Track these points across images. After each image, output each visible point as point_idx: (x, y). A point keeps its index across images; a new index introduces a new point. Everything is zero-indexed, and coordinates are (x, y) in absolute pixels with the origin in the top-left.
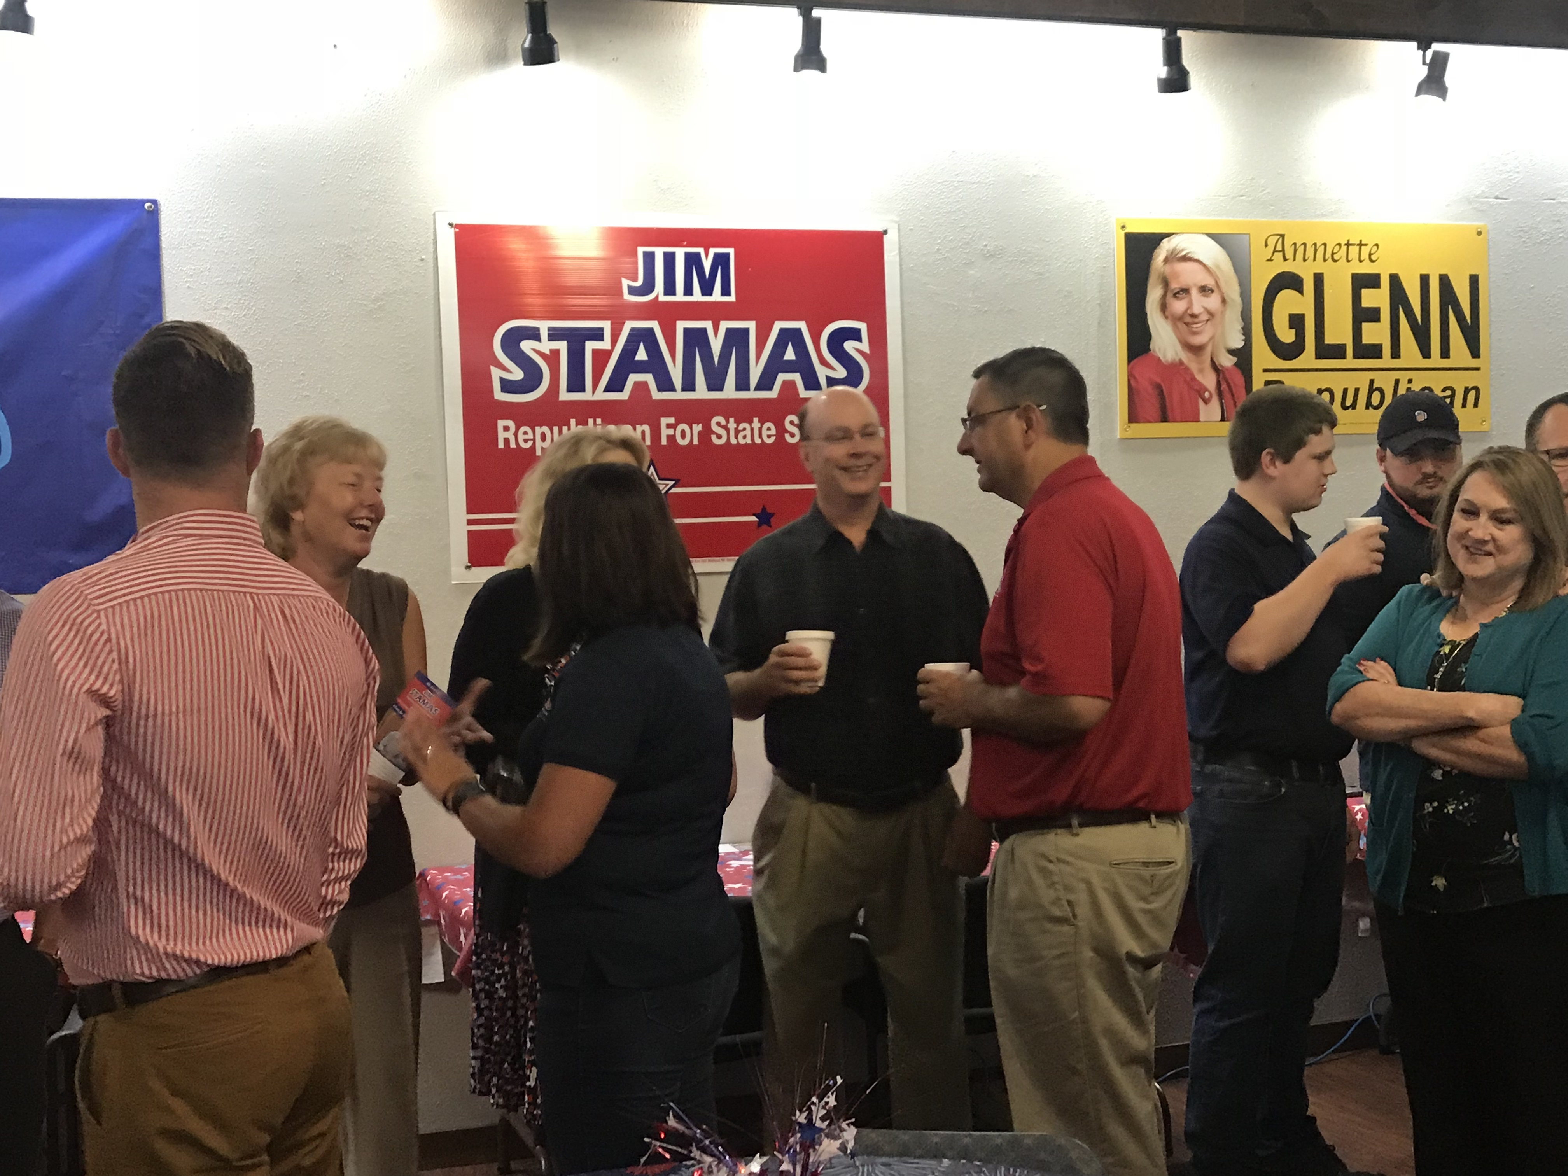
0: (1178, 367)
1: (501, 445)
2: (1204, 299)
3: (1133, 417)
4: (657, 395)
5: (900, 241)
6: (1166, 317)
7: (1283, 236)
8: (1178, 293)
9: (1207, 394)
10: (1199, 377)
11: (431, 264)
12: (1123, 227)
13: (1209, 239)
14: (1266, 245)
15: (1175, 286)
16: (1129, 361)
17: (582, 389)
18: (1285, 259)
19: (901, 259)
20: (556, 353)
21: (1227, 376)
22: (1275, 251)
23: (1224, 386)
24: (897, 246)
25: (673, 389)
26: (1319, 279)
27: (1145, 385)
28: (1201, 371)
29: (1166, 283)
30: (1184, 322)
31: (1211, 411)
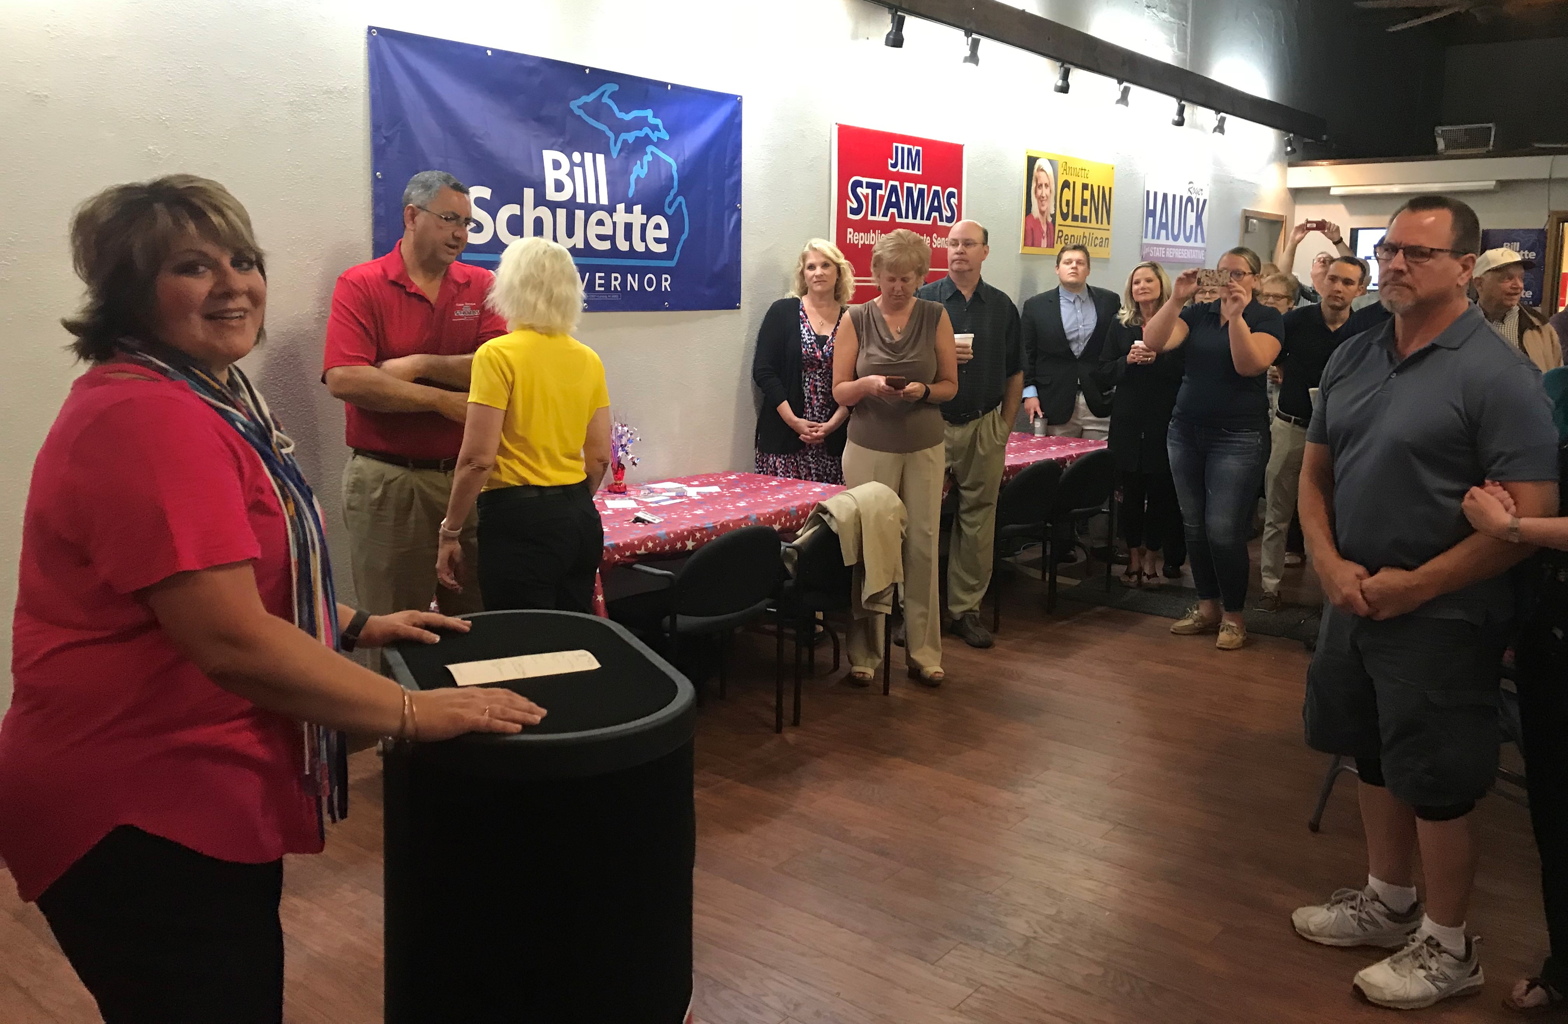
0: (1037, 221)
1: (848, 241)
2: (1046, 190)
3: (1025, 245)
4: (898, 220)
6: (1036, 197)
7: (1066, 163)
8: (1039, 185)
9: (1044, 235)
10: (1042, 226)
13: (1049, 162)
16: (1025, 219)
17: (875, 215)
18: (1067, 174)
19: (971, 161)
20: (868, 194)
21: (1050, 227)
23: (1048, 231)
25: (902, 217)
26: (1075, 184)
27: (1029, 228)
28: (1043, 223)
29: (1037, 181)
30: (1040, 199)
31: (1044, 242)
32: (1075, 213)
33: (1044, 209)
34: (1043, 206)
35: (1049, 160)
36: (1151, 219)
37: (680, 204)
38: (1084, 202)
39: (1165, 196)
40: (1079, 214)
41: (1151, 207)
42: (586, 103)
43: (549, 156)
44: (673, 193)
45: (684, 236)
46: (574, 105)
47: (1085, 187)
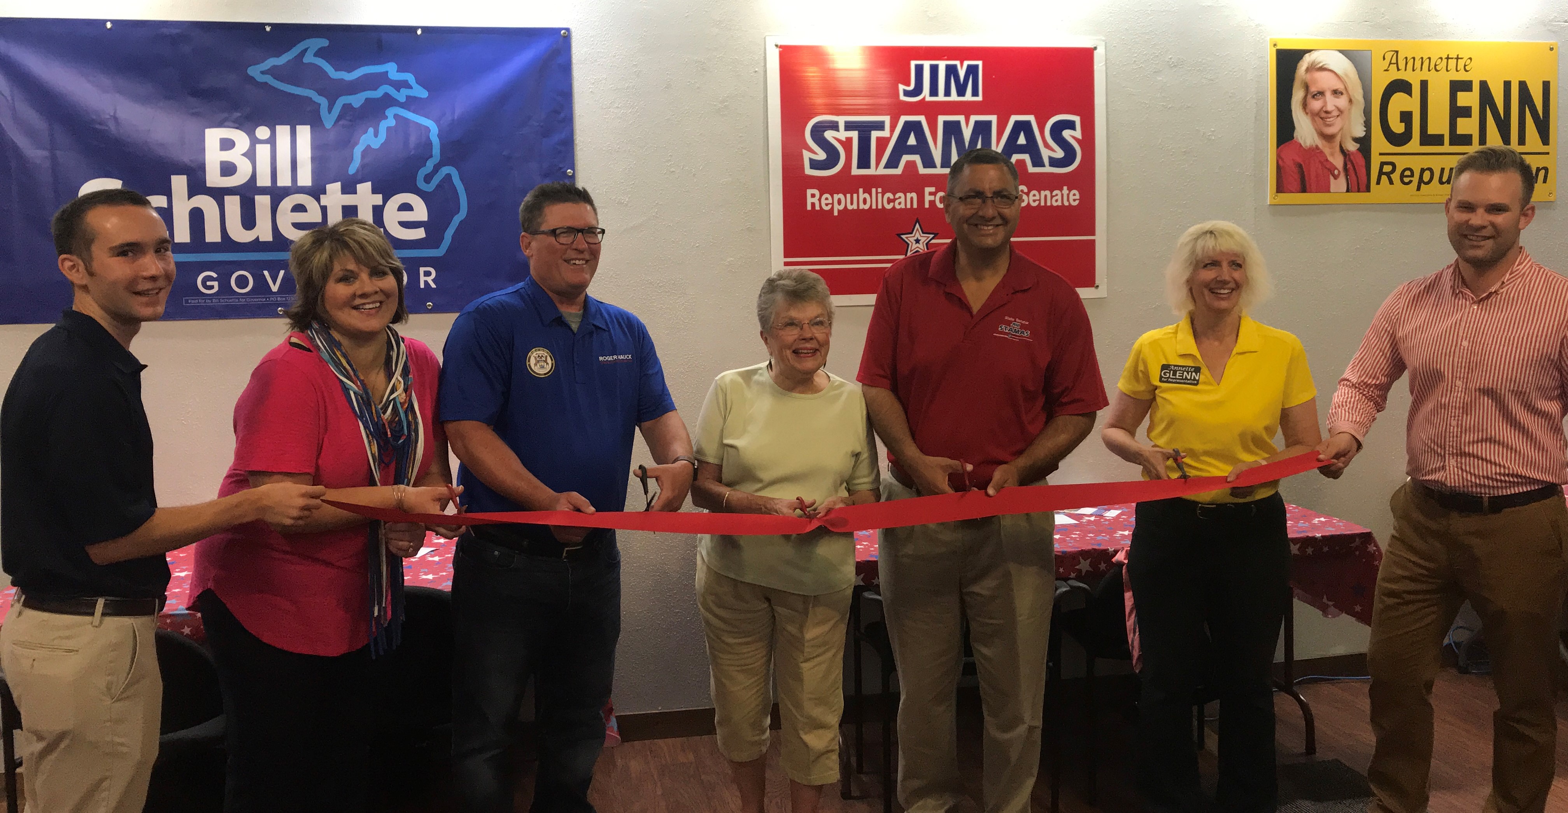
0: (1315, 151)
1: (809, 208)
2: (1337, 100)
3: (1280, 188)
4: (922, 171)
5: (1106, 55)
6: (1307, 114)
7: (1397, 52)
8: (1316, 95)
9: (1336, 172)
10: (1330, 159)
11: (762, 73)
12: (1275, 45)
13: (1341, 55)
14: (1384, 59)
15: (1313, 89)
16: (1278, 147)
17: (868, 167)
18: (1398, 70)
19: (1107, 69)
21: (1352, 157)
22: (1390, 63)
23: (1349, 166)
24: (1104, 59)
25: (935, 166)
26: (1424, 85)
27: (1289, 164)
28: (1332, 154)
29: (1307, 87)
30: (1320, 117)
31: (1339, 185)
32: (1430, 131)
33: (1330, 131)
34: (1329, 125)
35: (1341, 51)
37: (448, 176)
38: (1457, 112)
40: (1445, 131)
42: (275, 67)
43: (213, 136)
44: (431, 163)
45: (460, 217)
46: (254, 71)
47: (1458, 87)
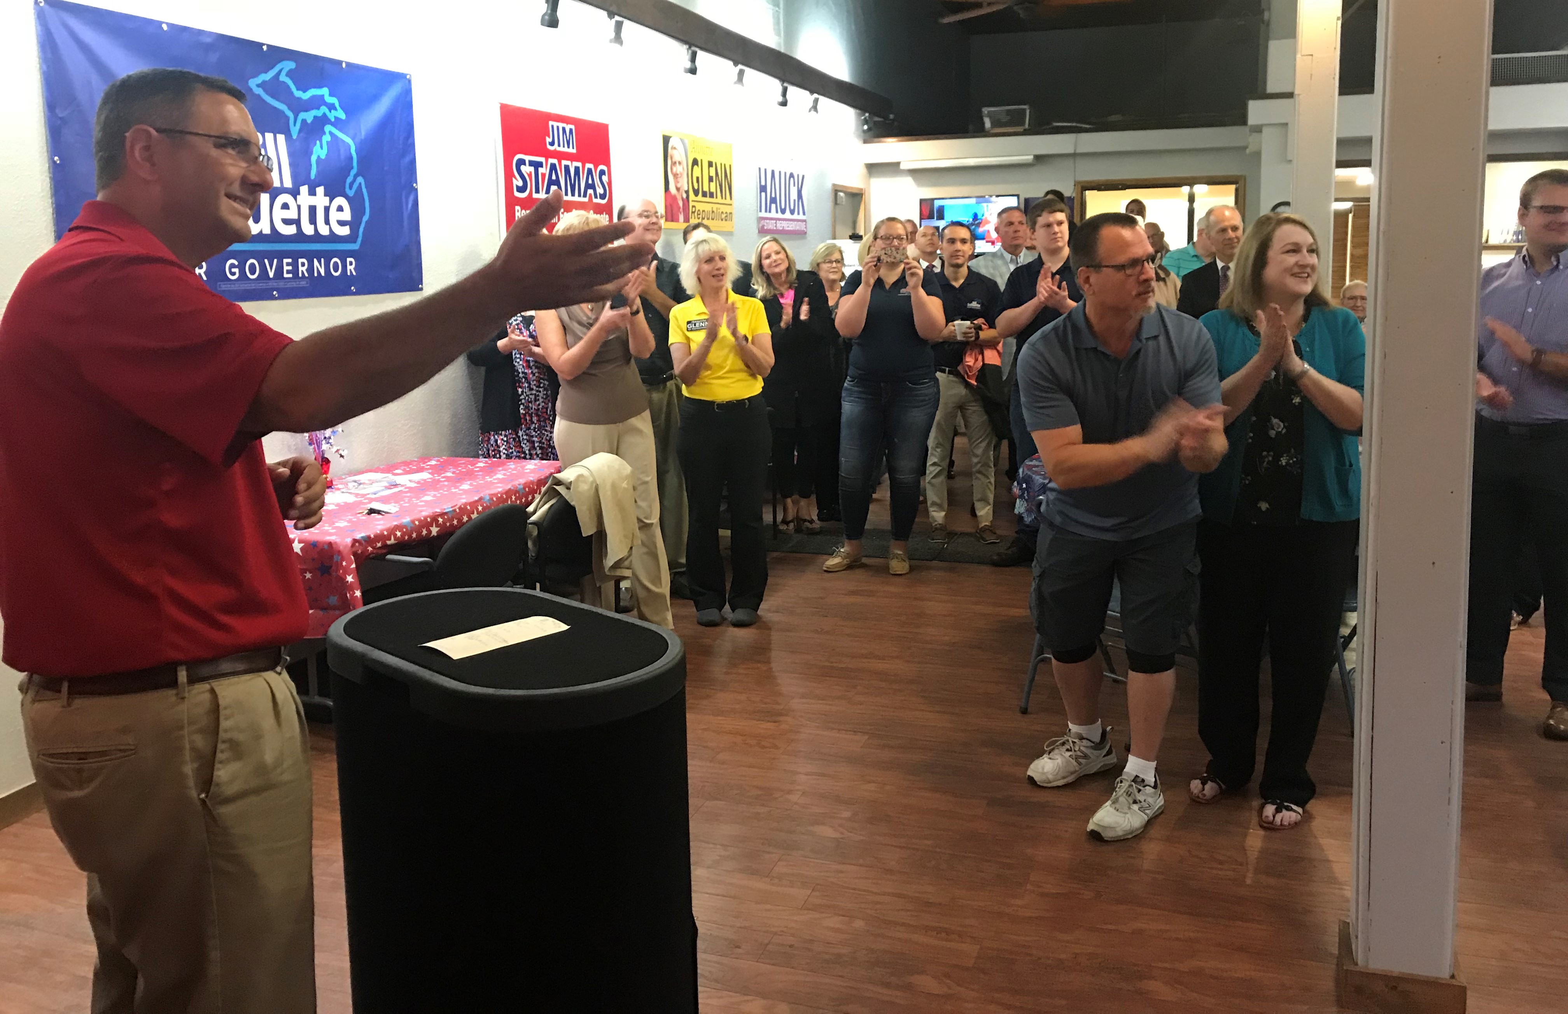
0: (674, 197)
2: (679, 167)
3: (666, 220)
6: (672, 174)
9: (680, 210)
10: (679, 202)
13: (680, 141)
16: (665, 194)
20: (531, 172)
21: (684, 202)
23: (684, 207)
26: (702, 162)
27: (668, 204)
28: (679, 200)
29: (670, 158)
31: (681, 218)
32: (704, 190)
34: (678, 182)
35: (680, 139)
36: (763, 194)
37: (360, 184)
38: (711, 179)
39: (773, 172)
40: (707, 190)
41: (763, 183)
42: (264, 82)
44: (353, 172)
45: (366, 218)
46: (253, 83)
47: (710, 164)
